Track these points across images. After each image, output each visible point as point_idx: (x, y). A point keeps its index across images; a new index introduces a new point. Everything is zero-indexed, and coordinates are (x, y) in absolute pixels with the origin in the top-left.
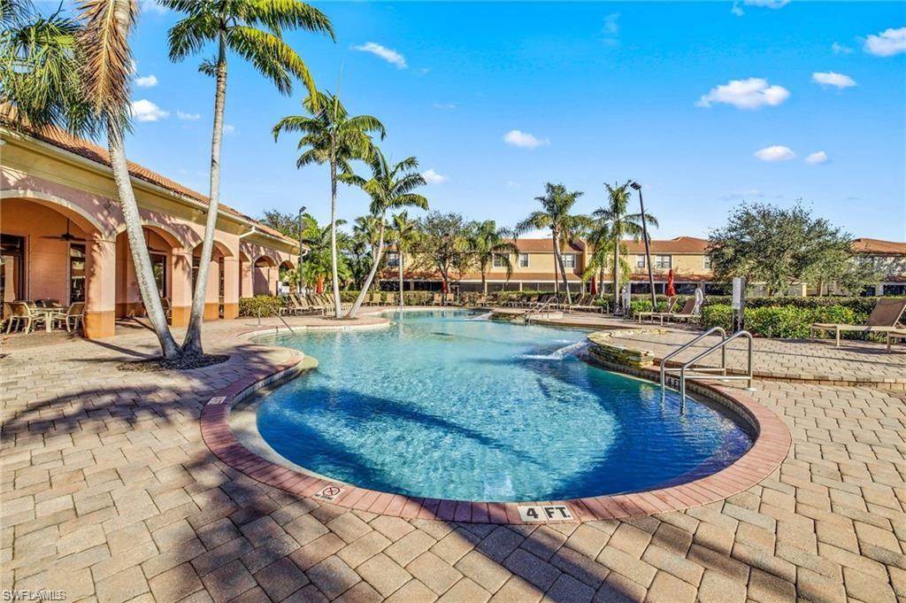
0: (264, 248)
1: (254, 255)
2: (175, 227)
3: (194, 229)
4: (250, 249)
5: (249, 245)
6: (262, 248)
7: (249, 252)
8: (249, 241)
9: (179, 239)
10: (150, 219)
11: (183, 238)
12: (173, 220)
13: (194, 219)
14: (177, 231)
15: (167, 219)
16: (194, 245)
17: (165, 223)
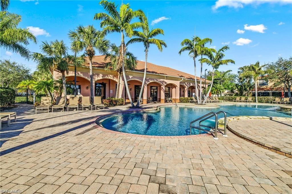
0: (192, 83)
1: (188, 86)
2: (161, 81)
3: (165, 81)
4: (187, 84)
5: (186, 83)
6: (191, 84)
7: (186, 85)
8: (186, 82)
9: (161, 84)
10: (154, 80)
11: (163, 84)
12: (160, 80)
13: (165, 79)
14: (161, 82)
15: (158, 80)
16: (165, 85)
17: (158, 81)
